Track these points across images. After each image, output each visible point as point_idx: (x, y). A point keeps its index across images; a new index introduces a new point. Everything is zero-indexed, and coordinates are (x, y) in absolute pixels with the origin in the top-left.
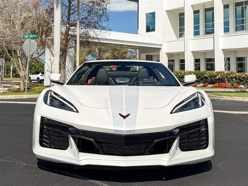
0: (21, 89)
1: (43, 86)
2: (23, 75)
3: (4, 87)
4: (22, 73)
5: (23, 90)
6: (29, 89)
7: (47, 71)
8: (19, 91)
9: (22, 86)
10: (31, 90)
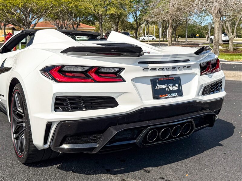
0: (230, 50)
4: (231, 36)
6: (236, 49)
8: (229, 52)
9: (231, 47)
10: (239, 51)
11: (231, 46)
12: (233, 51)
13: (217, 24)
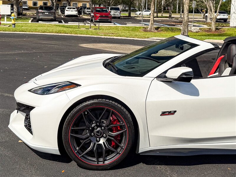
0: (212, 30)
1: (229, 26)
2: (215, 17)
3: (194, 26)
4: (213, 15)
5: (214, 30)
6: (219, 29)
7: (234, 13)
8: (210, 31)
9: (213, 27)
10: (221, 31)
11: (213, 25)
12: (215, 31)
13: (186, 5)
